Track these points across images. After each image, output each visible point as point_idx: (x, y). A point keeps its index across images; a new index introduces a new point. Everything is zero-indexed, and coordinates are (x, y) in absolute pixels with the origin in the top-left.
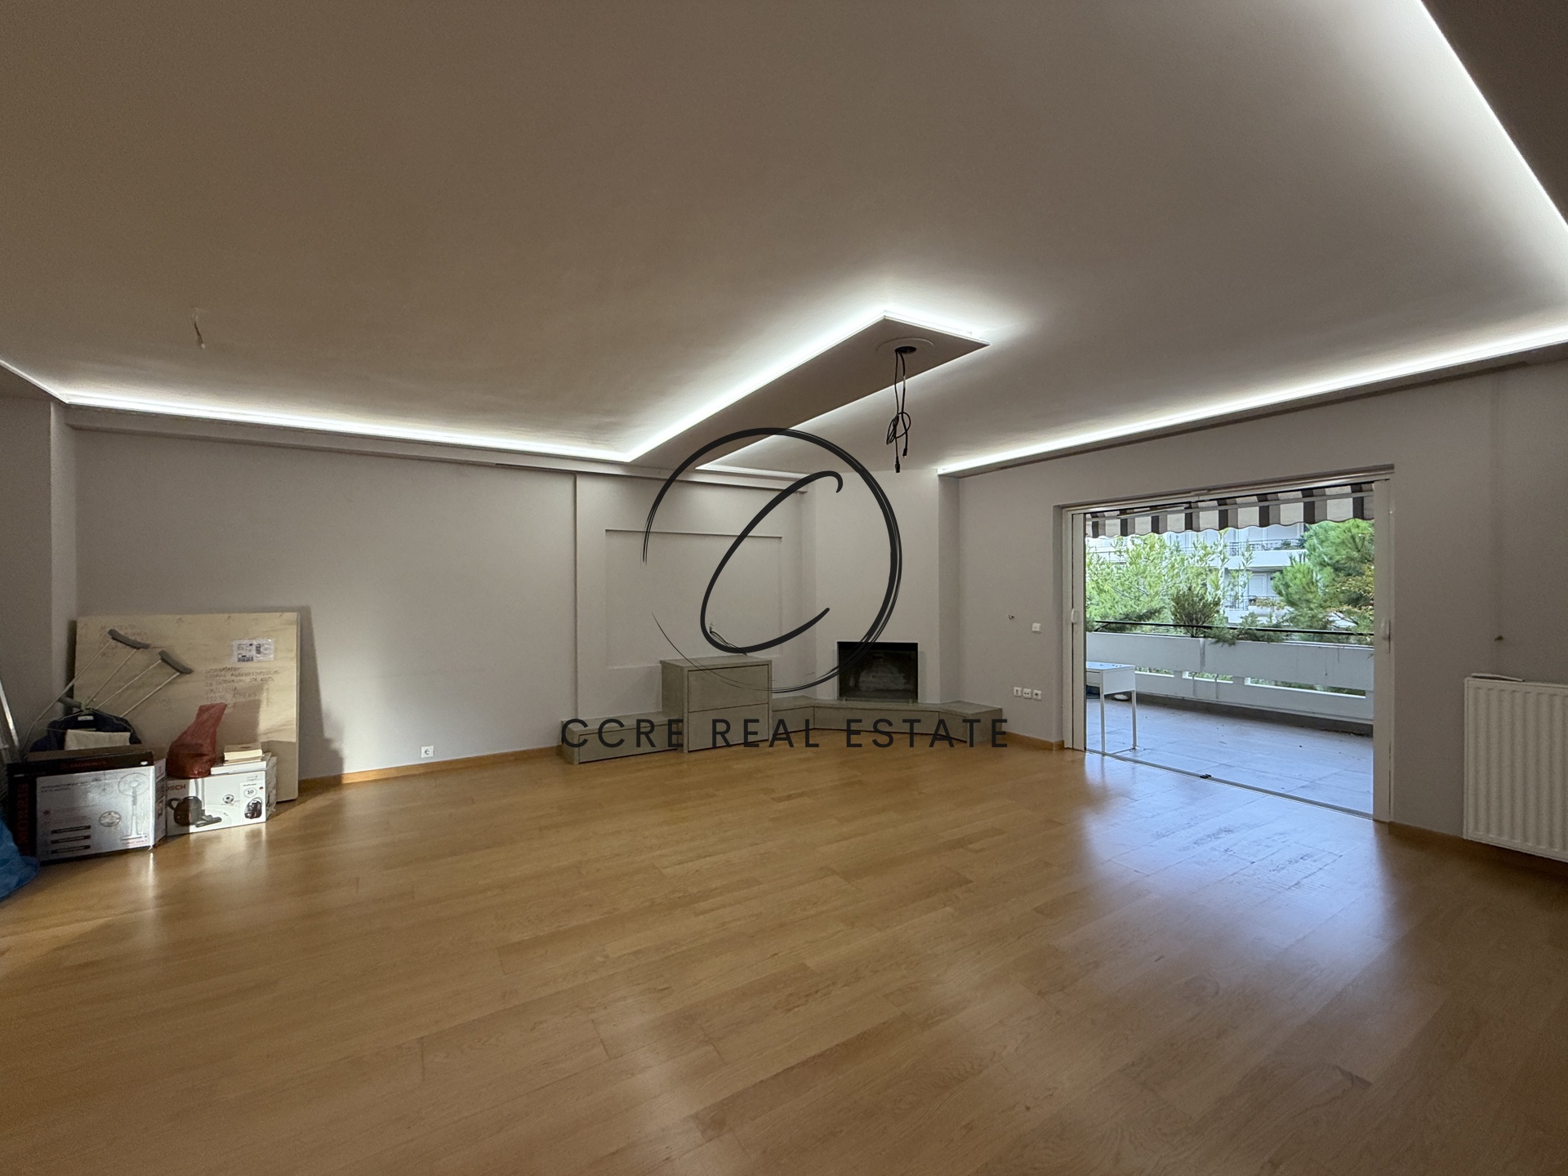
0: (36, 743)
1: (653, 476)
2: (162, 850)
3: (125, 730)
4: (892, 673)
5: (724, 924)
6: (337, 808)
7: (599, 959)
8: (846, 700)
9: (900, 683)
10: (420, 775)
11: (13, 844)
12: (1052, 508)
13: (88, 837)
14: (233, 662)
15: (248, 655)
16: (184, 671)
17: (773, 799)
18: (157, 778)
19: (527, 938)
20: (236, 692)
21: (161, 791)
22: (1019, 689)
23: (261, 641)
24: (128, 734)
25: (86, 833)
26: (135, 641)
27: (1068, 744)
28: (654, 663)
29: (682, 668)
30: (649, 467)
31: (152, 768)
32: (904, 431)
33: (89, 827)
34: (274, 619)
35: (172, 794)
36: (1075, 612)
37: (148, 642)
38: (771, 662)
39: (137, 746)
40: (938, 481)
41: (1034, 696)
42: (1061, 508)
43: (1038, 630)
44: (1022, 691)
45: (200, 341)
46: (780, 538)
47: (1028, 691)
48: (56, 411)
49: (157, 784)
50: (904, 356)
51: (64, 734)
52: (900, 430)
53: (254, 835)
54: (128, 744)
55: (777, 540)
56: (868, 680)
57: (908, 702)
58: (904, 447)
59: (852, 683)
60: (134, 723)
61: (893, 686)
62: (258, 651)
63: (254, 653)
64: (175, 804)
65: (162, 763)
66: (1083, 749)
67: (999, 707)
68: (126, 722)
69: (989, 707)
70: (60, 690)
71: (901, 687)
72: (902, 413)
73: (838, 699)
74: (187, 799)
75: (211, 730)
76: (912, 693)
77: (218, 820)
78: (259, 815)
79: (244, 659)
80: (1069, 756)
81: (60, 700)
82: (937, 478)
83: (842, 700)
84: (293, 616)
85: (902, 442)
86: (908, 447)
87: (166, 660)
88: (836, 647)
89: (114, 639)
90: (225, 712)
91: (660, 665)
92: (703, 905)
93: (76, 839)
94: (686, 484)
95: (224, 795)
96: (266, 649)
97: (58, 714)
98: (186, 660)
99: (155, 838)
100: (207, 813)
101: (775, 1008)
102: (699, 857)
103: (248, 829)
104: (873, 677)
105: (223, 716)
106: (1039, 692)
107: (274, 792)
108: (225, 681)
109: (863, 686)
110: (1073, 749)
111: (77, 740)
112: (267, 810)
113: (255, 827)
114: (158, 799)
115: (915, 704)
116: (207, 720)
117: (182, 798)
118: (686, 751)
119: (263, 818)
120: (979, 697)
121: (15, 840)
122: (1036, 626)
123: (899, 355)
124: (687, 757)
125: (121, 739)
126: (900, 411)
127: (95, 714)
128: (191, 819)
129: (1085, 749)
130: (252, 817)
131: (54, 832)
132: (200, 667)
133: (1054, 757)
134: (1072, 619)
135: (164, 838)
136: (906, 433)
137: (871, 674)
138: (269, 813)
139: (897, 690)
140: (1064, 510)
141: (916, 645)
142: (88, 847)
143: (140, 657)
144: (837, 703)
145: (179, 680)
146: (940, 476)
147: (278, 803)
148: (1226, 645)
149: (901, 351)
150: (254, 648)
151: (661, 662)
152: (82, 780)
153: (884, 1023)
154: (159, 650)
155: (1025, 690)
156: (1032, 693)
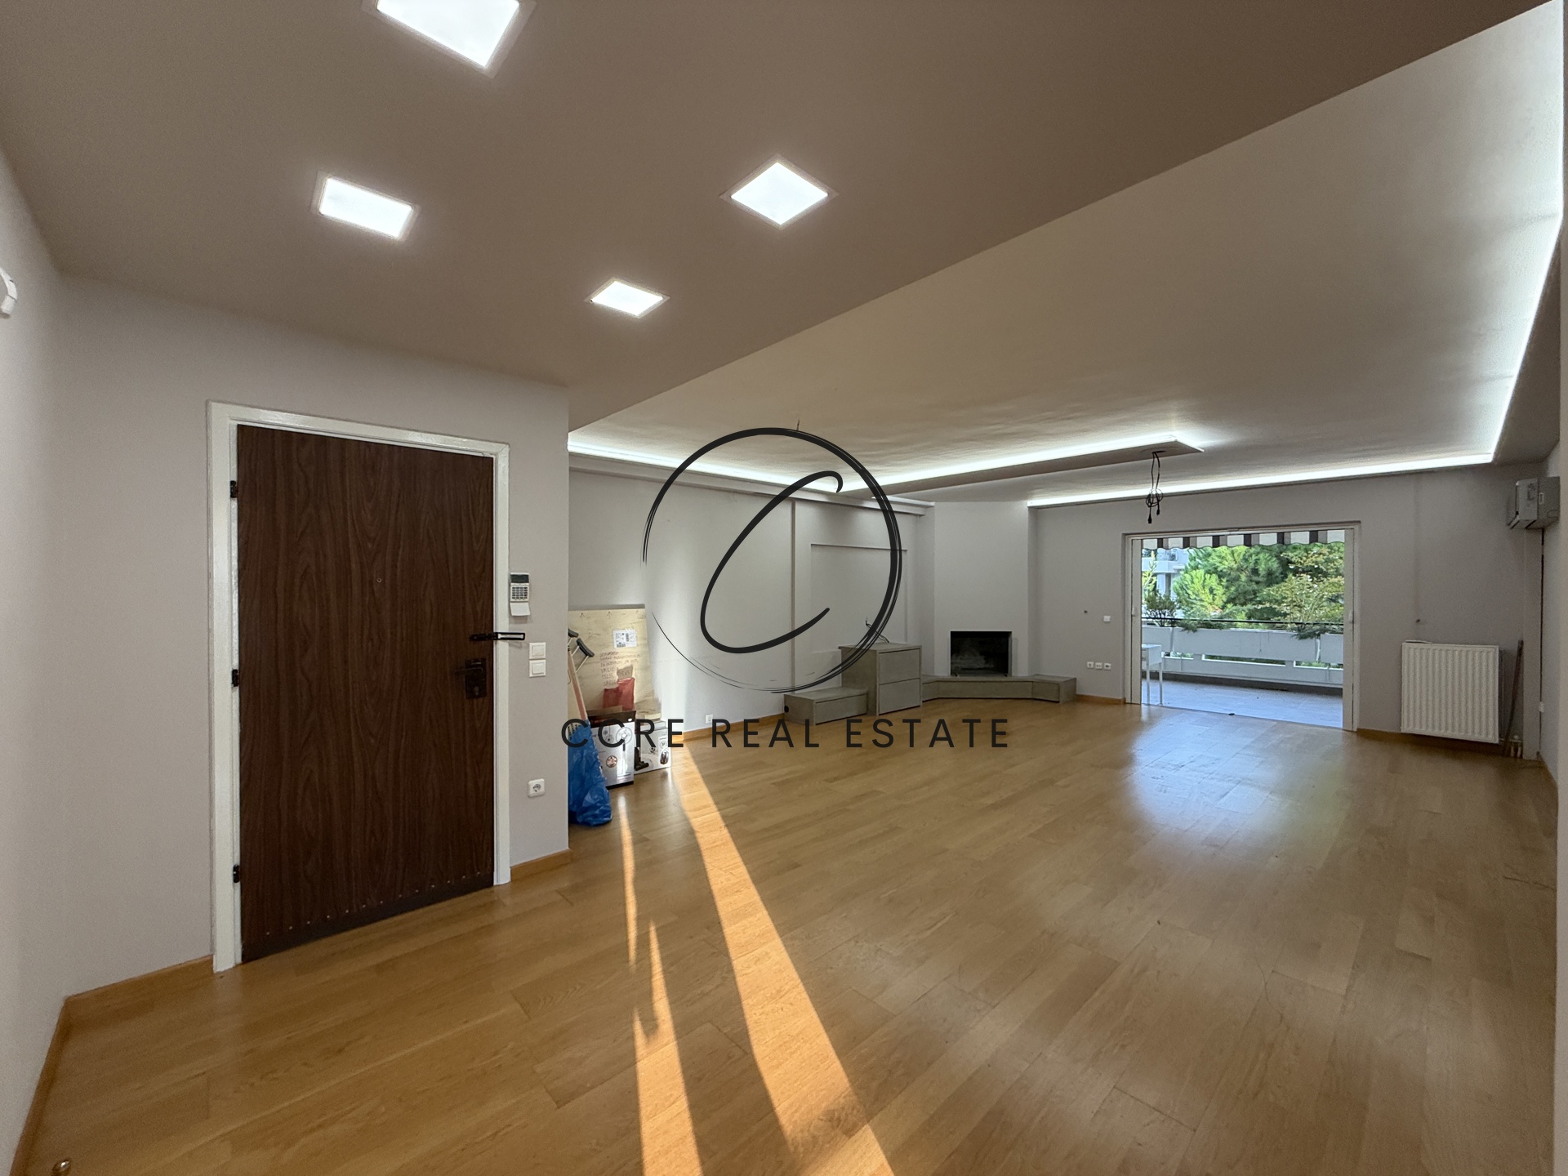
4: (975, 656)
8: (959, 675)
12: (1119, 536)
14: (614, 647)
15: (622, 642)
16: (588, 653)
20: (618, 671)
22: (1092, 663)
23: (627, 632)
27: (1128, 701)
29: (874, 651)
34: (633, 614)
36: (1134, 608)
38: (921, 646)
40: (1027, 513)
41: (1105, 668)
42: (1125, 535)
43: (1108, 620)
44: (1094, 665)
47: (1100, 664)
50: (1158, 455)
57: (999, 676)
62: (628, 639)
63: (625, 640)
66: (1138, 703)
67: (1073, 677)
69: (1063, 678)
71: (982, 666)
73: (952, 675)
76: (1004, 668)
77: (647, 765)
78: (667, 762)
79: (620, 645)
82: (1027, 510)
84: (643, 612)
88: (949, 635)
96: (631, 638)
99: (633, 775)
106: (1108, 664)
108: (611, 662)
110: (1131, 703)
115: (1007, 677)
119: (669, 764)
120: (1055, 669)
122: (1107, 618)
123: (1155, 455)
129: (1141, 703)
130: (663, 763)
134: (1132, 613)
137: (959, 657)
139: (980, 669)
140: (1127, 537)
141: (1011, 632)
146: (1029, 508)
148: (1191, 632)
150: (625, 636)
154: (577, 638)
155: (1097, 664)
156: (1103, 666)
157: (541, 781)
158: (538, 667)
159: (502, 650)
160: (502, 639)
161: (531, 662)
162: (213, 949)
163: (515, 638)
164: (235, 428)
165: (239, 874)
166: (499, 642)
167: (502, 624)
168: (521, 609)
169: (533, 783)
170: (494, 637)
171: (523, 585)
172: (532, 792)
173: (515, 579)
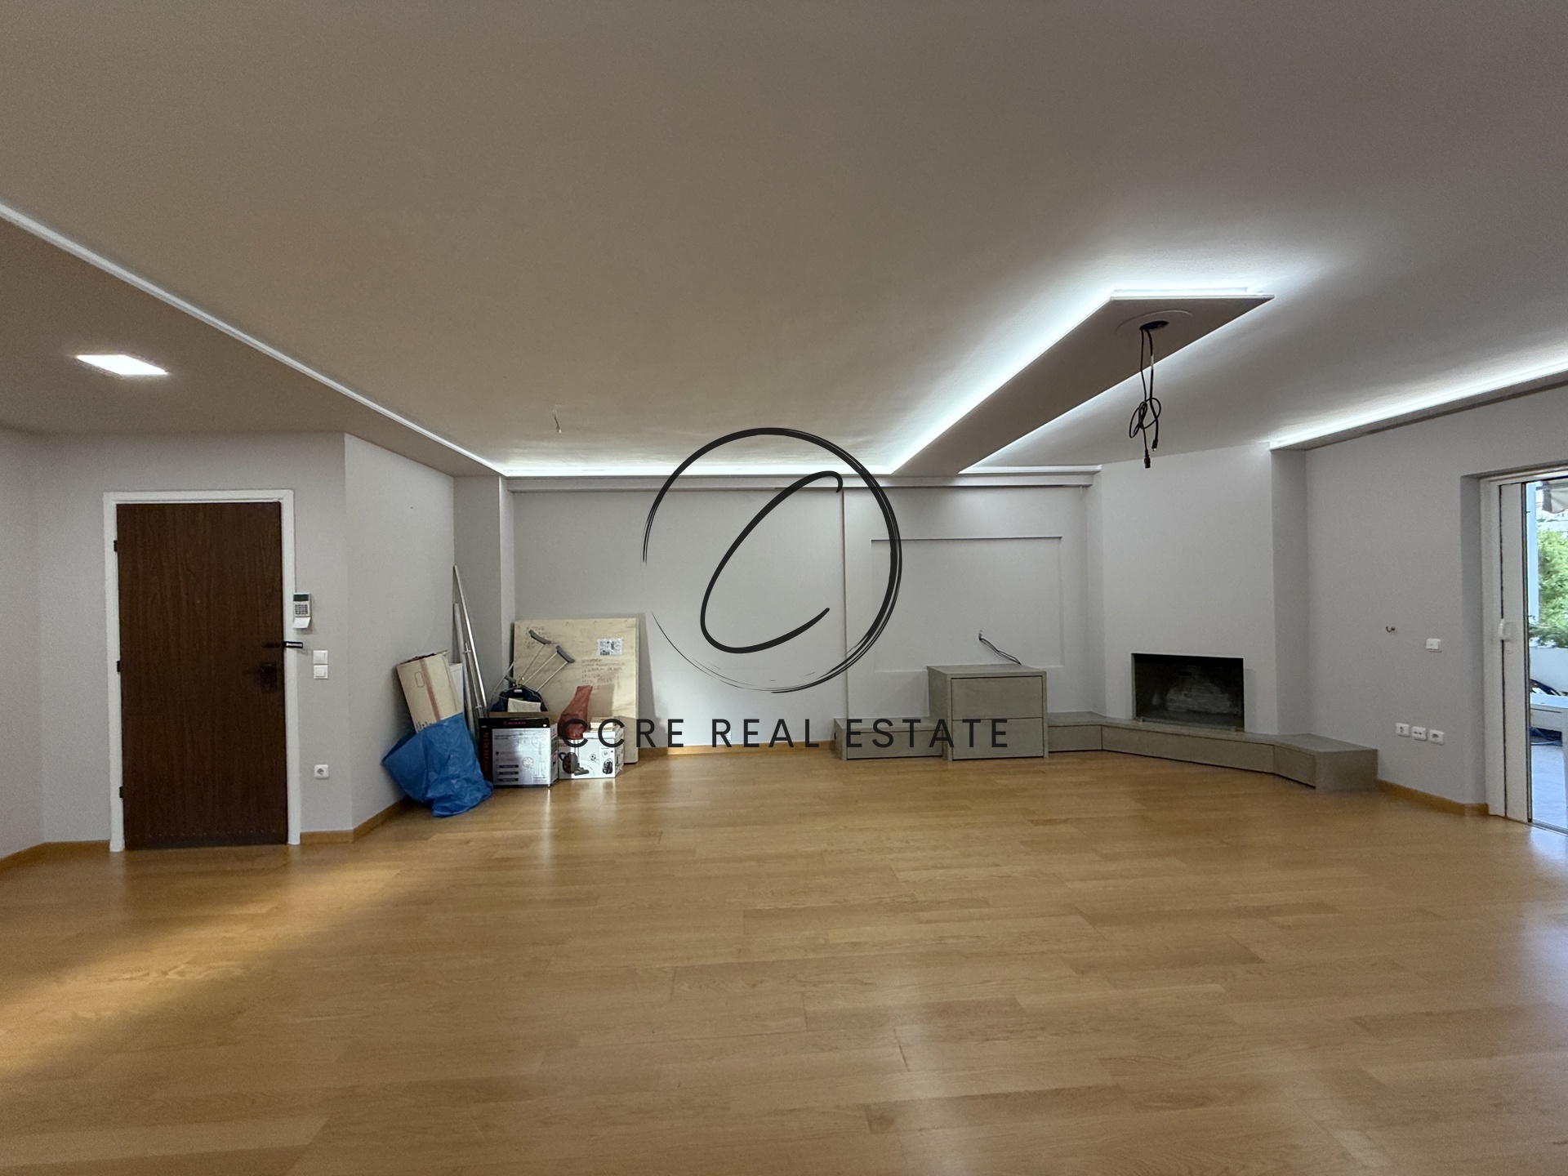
0: (494, 705)
1: (918, 485)
2: (555, 788)
3: (539, 701)
4: (1211, 692)
5: (942, 938)
6: (666, 774)
7: (822, 941)
8: (1144, 721)
9: (1224, 704)
10: (722, 754)
11: (480, 772)
12: (1458, 484)
13: (517, 773)
14: (597, 655)
15: (606, 650)
16: (570, 661)
17: (1032, 821)
18: (552, 737)
19: (767, 908)
20: (600, 679)
21: (554, 746)
22: (1406, 726)
23: (615, 640)
24: (539, 704)
25: (516, 770)
26: (543, 639)
27: (1497, 808)
28: (921, 669)
29: (945, 675)
30: (912, 477)
31: (549, 729)
32: (1154, 419)
33: (517, 766)
34: (622, 623)
35: (562, 749)
36: (1506, 624)
37: (550, 639)
38: (1045, 673)
39: (545, 713)
41: (1432, 739)
42: (1475, 480)
43: (1436, 647)
44: (1410, 729)
45: (558, 428)
46: (1060, 538)
47: (1421, 729)
48: (502, 481)
49: (552, 741)
50: (1151, 333)
51: (507, 701)
52: (1149, 418)
53: (608, 786)
54: (540, 711)
55: (1057, 540)
56: (1178, 699)
57: (1229, 730)
58: (1154, 438)
59: (1155, 701)
60: (544, 697)
61: (1215, 710)
62: (613, 648)
63: (610, 648)
64: (563, 756)
65: (555, 726)
66: (1526, 820)
67: (1373, 747)
68: (539, 695)
69: (1353, 746)
70: (506, 672)
71: (1223, 711)
72: (1151, 398)
73: (1134, 719)
74: (569, 754)
75: (584, 705)
76: (1236, 718)
77: (587, 772)
78: (611, 772)
79: (605, 653)
80: (1498, 827)
81: (506, 678)
82: (1270, 453)
83: (1138, 720)
84: (633, 621)
85: (1151, 433)
86: (1159, 438)
87: (560, 652)
88: (1129, 661)
89: (532, 636)
90: (593, 692)
91: (926, 670)
92: (925, 915)
93: (511, 773)
94: (949, 490)
95: (590, 755)
96: (617, 646)
97: (506, 688)
98: (571, 652)
99: (551, 779)
100: (581, 766)
101: (972, 1034)
102: (935, 867)
103: (604, 781)
104: (1186, 695)
105: (591, 696)
106: (1440, 733)
107: (622, 755)
108: (593, 669)
109: (1171, 707)
110: (1506, 818)
111: (515, 706)
112: (616, 769)
113: (609, 780)
114: (553, 752)
115: (1240, 733)
116: (582, 697)
117: (567, 753)
118: (950, 759)
119: (613, 774)
120: (1340, 731)
121: (482, 771)
122: (1433, 643)
123: (1145, 334)
124: (950, 766)
125: (535, 707)
126: (1148, 397)
127: (523, 688)
128: (572, 769)
129: (1530, 820)
130: (607, 773)
131: (501, 767)
132: (578, 659)
133: (1470, 822)
134: (1500, 634)
135: (557, 781)
136: (1156, 420)
137: (1183, 693)
138: (618, 771)
139: (1220, 714)
140: (1482, 481)
141: (1241, 661)
142: (517, 780)
143: (546, 650)
144: (1133, 724)
145: (568, 667)
146: (1274, 451)
147: (625, 764)
149: (1148, 327)
150: (610, 645)
151: (928, 668)
152: (515, 733)
153: (1090, 1088)
154: (556, 645)
155: (1415, 728)
156: (1427, 734)
157: (324, 767)
158: (321, 671)
159: (290, 655)
160: (289, 647)
161: (315, 666)
162: (110, 836)
163: (298, 646)
164: (115, 506)
165: (123, 793)
166: (288, 649)
167: (290, 635)
168: (304, 622)
169: (319, 767)
170: (284, 645)
171: (303, 603)
172: (317, 775)
173: (297, 598)
